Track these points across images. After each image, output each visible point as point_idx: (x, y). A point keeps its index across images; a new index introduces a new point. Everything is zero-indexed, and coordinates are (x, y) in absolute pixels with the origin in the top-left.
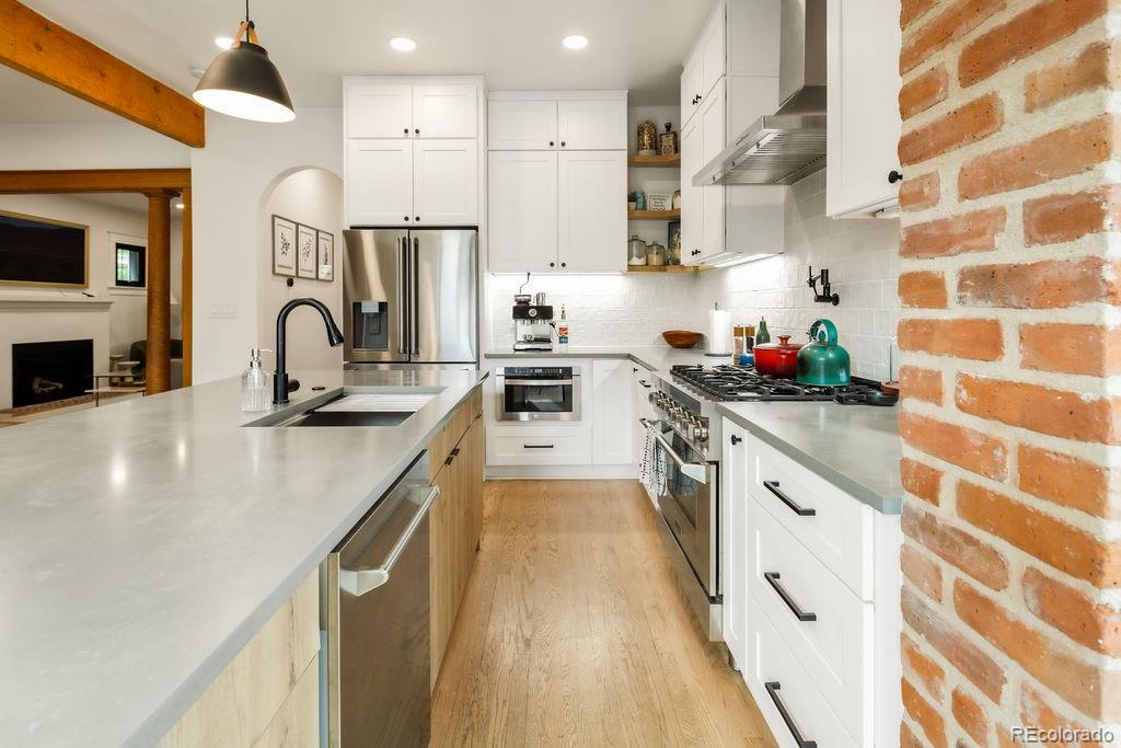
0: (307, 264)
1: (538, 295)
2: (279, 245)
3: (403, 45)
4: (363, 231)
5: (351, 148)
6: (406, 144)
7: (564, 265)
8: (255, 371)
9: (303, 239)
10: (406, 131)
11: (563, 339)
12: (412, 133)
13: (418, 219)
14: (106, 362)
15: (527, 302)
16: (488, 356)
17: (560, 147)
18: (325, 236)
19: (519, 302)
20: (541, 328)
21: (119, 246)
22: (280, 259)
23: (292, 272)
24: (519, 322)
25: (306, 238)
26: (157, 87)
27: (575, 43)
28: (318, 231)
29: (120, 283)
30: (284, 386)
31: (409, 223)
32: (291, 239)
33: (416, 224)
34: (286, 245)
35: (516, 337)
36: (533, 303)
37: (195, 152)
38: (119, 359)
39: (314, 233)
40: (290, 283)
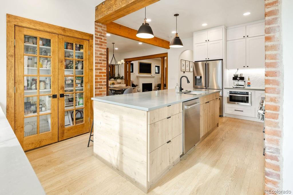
0: (188, 69)
1: (240, 74)
2: (182, 65)
3: (205, 25)
4: (199, 62)
5: (195, 46)
6: (206, 43)
7: (248, 67)
8: (177, 86)
9: (187, 64)
10: (206, 41)
11: (249, 85)
12: (207, 41)
13: (208, 59)
14: (154, 87)
15: (237, 76)
16: (225, 88)
17: (247, 37)
18: (191, 62)
19: (235, 76)
20: (241, 82)
21: (156, 66)
22: (182, 68)
23: (185, 70)
24: (235, 81)
25: (187, 63)
26: (163, 40)
27: (247, 14)
28: (190, 62)
29: (156, 73)
30: (181, 89)
31: (207, 60)
32: (184, 64)
33: (208, 60)
34: (183, 65)
35: (234, 84)
36: (239, 76)
37: (168, 50)
38: (156, 87)
39: (189, 62)
40: (184, 73)
